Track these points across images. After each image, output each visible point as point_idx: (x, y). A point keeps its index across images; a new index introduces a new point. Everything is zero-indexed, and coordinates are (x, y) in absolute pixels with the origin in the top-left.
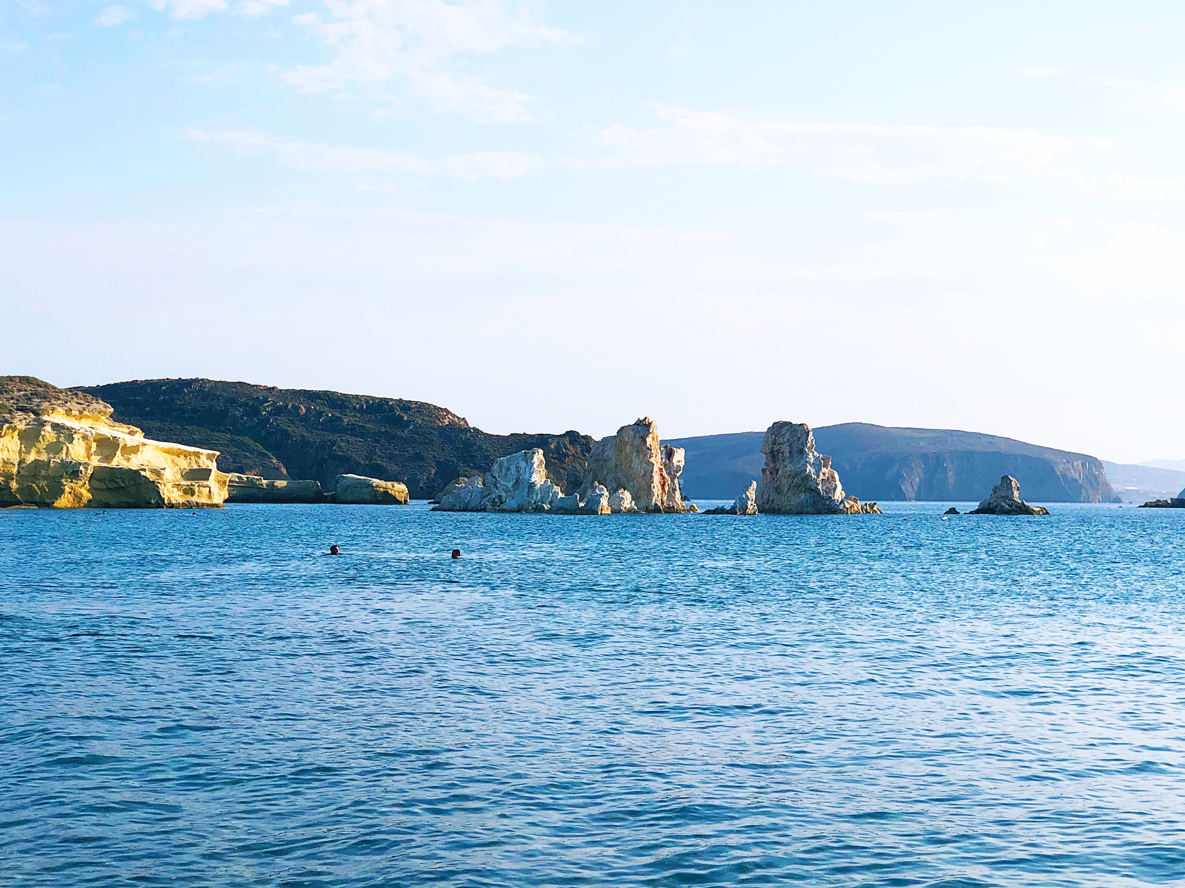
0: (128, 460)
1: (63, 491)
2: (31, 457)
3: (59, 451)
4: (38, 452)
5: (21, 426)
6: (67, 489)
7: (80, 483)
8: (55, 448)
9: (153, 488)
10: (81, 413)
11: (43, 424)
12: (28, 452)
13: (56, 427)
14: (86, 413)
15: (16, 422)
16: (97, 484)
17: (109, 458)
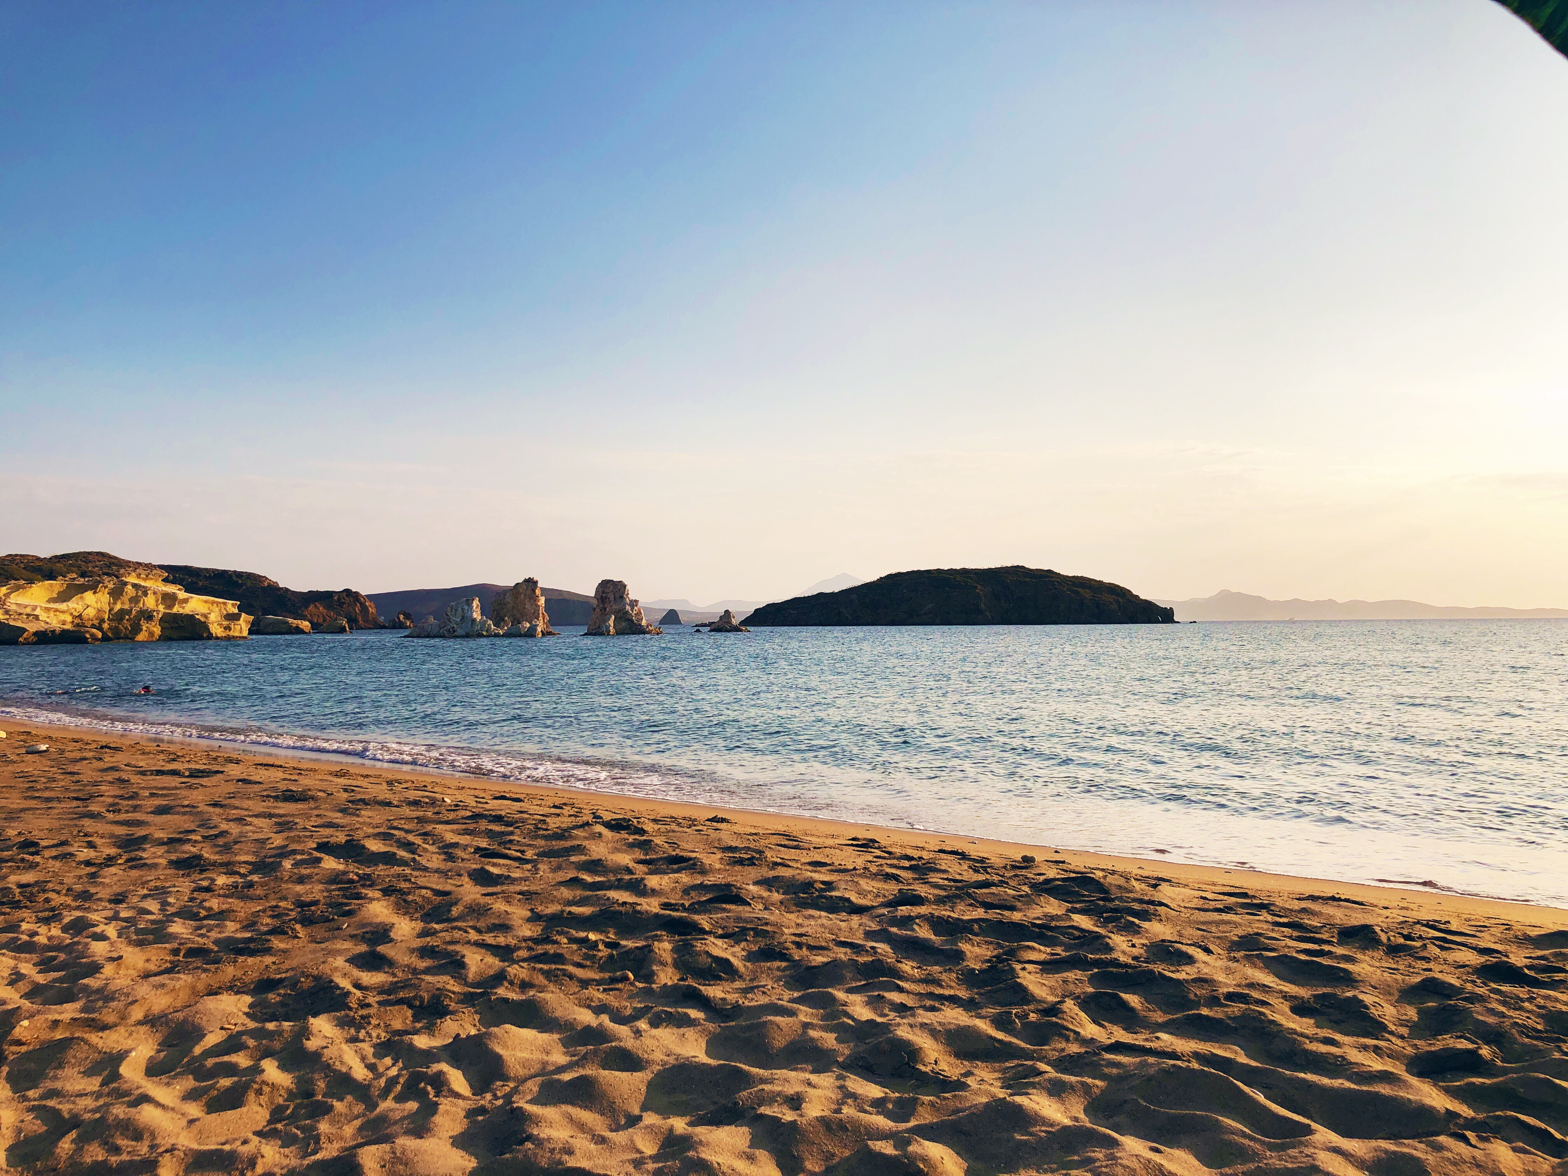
0: (183, 608)
1: (141, 630)
2: (118, 607)
3: (138, 602)
4: (123, 603)
5: (111, 586)
6: (144, 628)
7: (153, 624)
8: (135, 600)
9: (204, 626)
10: (147, 576)
11: (126, 584)
12: (115, 603)
13: (135, 586)
14: (150, 576)
15: (106, 583)
16: (167, 625)
17: (171, 607)
